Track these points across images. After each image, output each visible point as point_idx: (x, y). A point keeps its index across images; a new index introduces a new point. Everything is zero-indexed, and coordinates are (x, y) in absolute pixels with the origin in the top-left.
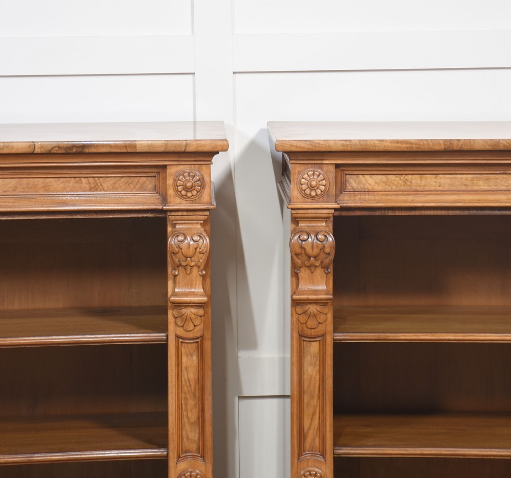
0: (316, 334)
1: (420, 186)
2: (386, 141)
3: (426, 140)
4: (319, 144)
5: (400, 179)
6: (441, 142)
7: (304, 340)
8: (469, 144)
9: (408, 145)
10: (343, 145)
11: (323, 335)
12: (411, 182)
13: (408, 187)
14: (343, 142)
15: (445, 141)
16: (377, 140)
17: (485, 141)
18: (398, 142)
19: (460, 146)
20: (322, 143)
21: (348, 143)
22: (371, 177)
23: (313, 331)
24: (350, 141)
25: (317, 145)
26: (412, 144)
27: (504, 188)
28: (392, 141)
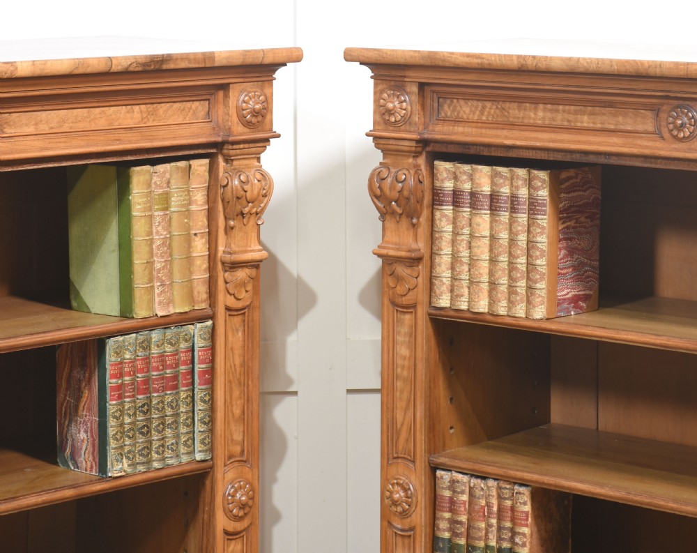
0: (407, 303)
1: (518, 118)
2: (456, 54)
3: (499, 55)
4: (386, 53)
5: (497, 108)
6: (515, 59)
7: (397, 310)
8: (544, 62)
9: (479, 61)
10: (411, 57)
11: (414, 306)
12: (508, 112)
13: (506, 119)
14: (412, 54)
15: (519, 57)
16: (448, 53)
17: (561, 59)
18: (468, 55)
19: (535, 64)
20: (389, 53)
21: (417, 54)
22: (466, 103)
23: (404, 299)
24: (419, 51)
25: (385, 55)
26: (483, 58)
27: (612, 127)
28: (463, 55)
